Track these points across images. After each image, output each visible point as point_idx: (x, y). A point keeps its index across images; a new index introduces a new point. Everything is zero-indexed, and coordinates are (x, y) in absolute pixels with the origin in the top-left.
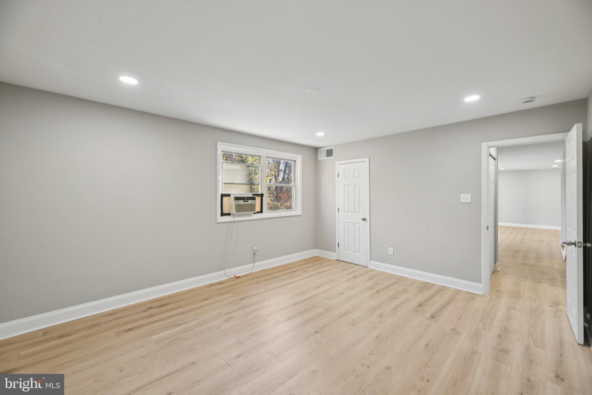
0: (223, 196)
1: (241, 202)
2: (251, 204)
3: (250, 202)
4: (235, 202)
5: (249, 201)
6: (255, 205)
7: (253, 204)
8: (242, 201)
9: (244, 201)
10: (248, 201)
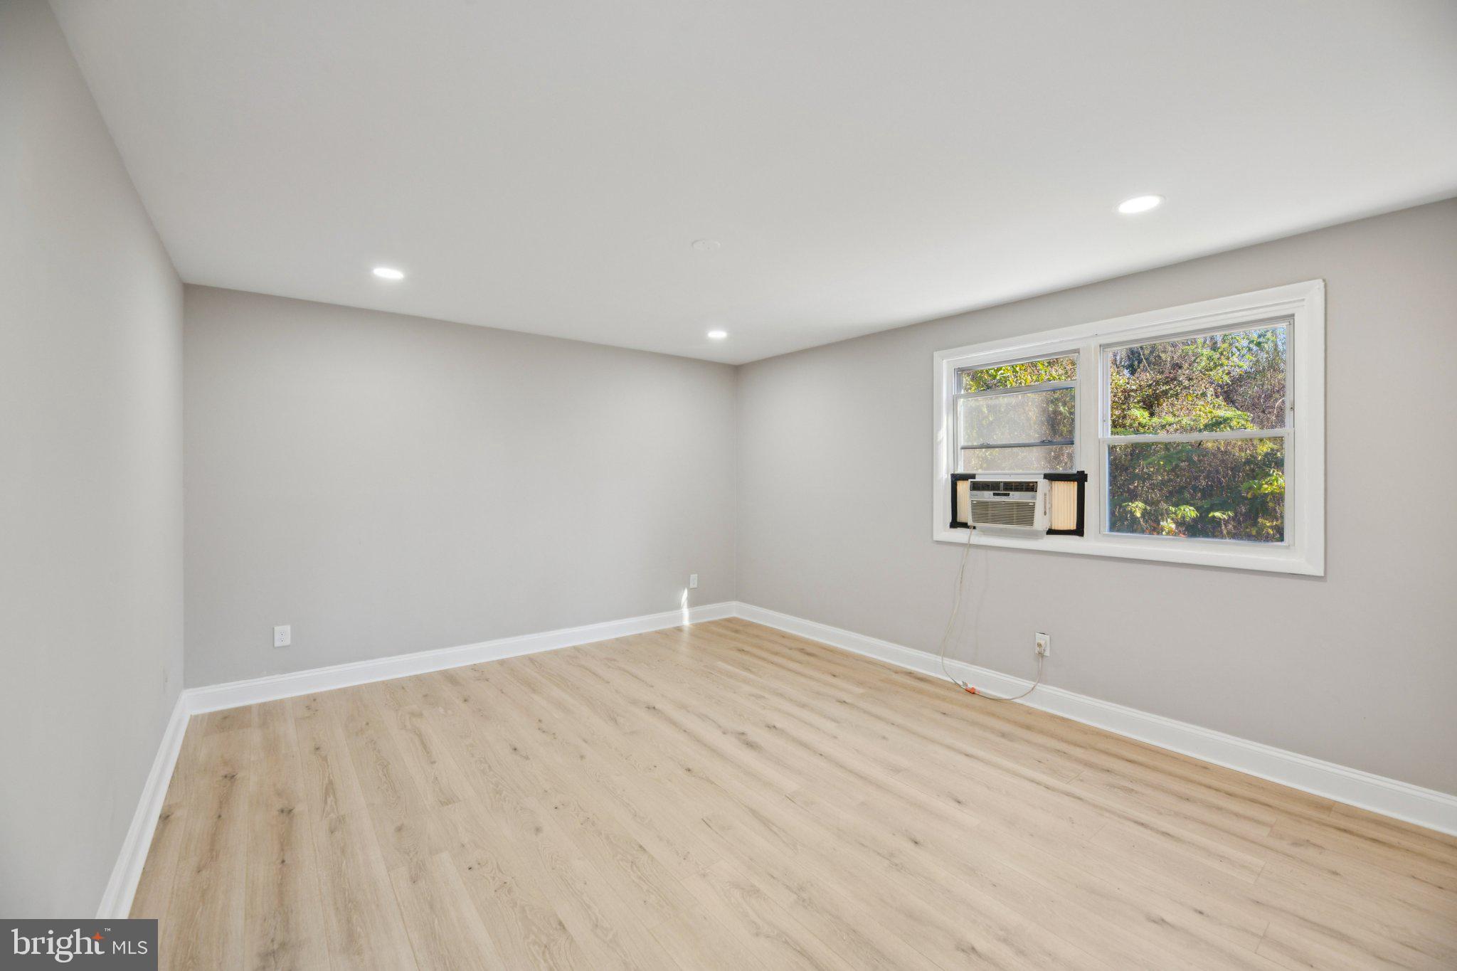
0: (956, 479)
1: (988, 496)
2: (1019, 505)
3: (1015, 497)
4: (972, 496)
5: (1011, 493)
6: (1032, 508)
7: (1027, 504)
8: (992, 493)
9: (994, 494)
10: (1008, 495)
